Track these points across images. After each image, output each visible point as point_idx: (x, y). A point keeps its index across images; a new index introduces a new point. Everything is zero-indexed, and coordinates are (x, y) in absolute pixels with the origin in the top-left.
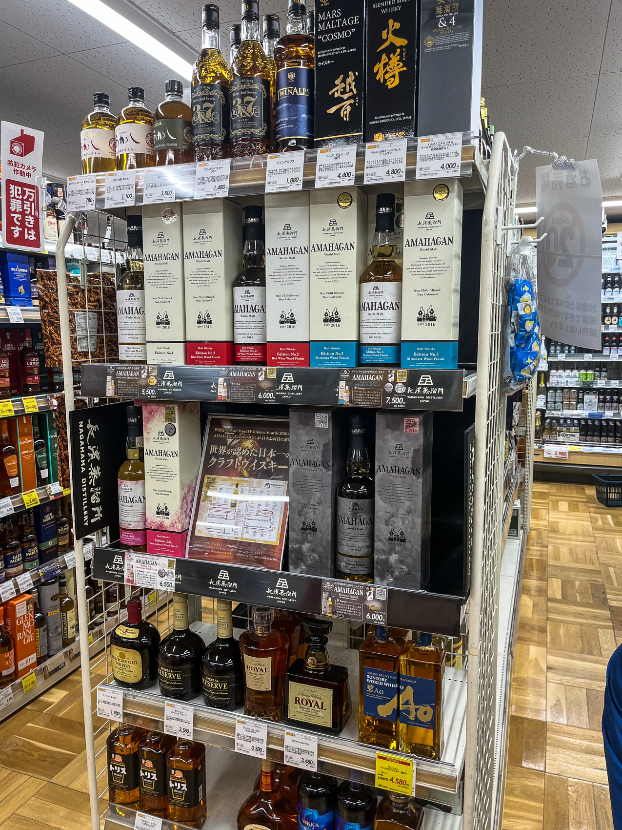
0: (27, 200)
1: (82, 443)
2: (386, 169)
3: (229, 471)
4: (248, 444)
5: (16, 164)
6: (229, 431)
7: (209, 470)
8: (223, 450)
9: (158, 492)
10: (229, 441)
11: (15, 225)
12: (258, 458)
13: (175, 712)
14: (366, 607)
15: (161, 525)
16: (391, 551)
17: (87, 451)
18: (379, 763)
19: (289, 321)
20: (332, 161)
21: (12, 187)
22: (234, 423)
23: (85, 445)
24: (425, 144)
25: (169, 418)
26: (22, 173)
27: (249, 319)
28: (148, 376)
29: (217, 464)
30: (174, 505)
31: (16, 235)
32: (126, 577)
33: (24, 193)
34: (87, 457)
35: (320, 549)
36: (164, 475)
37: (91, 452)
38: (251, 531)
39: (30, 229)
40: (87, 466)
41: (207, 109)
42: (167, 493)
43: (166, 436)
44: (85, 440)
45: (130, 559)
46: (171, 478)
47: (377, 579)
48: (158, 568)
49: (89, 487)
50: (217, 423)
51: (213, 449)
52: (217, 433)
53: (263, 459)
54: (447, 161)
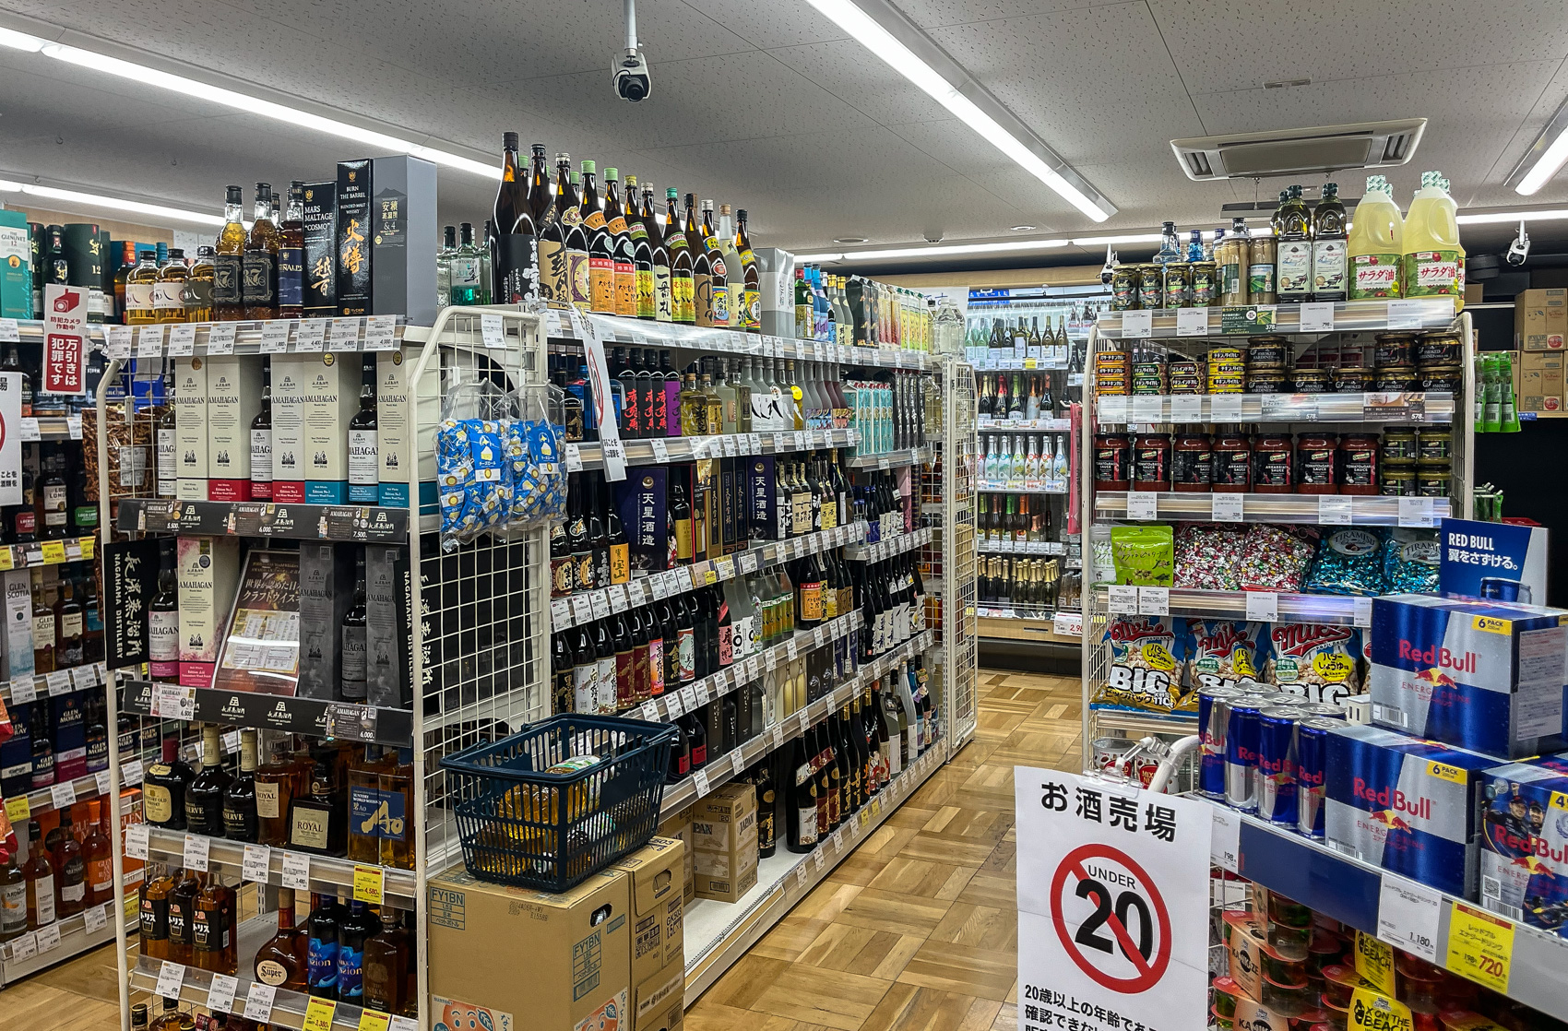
0: (70, 350)
1: (118, 575)
2: (344, 340)
3: (260, 604)
4: (281, 577)
5: (60, 320)
6: (266, 564)
7: (243, 604)
8: (258, 584)
9: (191, 624)
10: (265, 574)
11: (56, 373)
12: (288, 591)
13: (195, 845)
14: (361, 726)
15: (194, 656)
16: (379, 674)
17: (123, 583)
18: (357, 875)
19: (289, 462)
20: (308, 330)
21: (54, 340)
22: (271, 557)
23: (122, 578)
24: (372, 322)
25: (204, 551)
26: (65, 327)
27: (260, 459)
28: (174, 511)
29: (251, 597)
30: (208, 635)
31: (56, 382)
32: (152, 708)
33: (66, 343)
34: (123, 590)
35: (324, 674)
36: (197, 606)
37: (129, 585)
38: (273, 661)
39: (71, 375)
40: (124, 598)
41: (223, 276)
42: (201, 624)
43: (200, 568)
44: (122, 572)
45: (157, 690)
46: (204, 609)
47: (369, 701)
48: (180, 698)
49: (124, 620)
50: (256, 557)
51: (249, 583)
52: (255, 567)
53: (292, 592)
54: (385, 337)
